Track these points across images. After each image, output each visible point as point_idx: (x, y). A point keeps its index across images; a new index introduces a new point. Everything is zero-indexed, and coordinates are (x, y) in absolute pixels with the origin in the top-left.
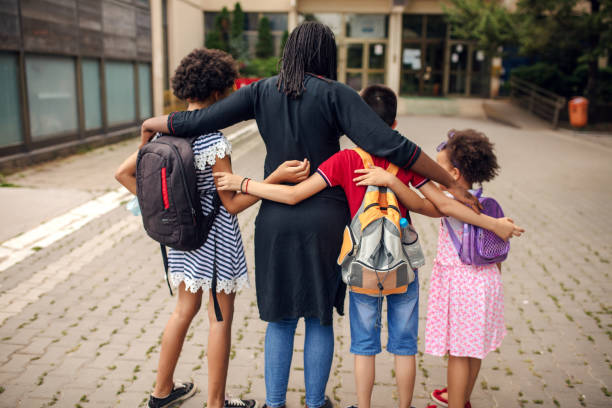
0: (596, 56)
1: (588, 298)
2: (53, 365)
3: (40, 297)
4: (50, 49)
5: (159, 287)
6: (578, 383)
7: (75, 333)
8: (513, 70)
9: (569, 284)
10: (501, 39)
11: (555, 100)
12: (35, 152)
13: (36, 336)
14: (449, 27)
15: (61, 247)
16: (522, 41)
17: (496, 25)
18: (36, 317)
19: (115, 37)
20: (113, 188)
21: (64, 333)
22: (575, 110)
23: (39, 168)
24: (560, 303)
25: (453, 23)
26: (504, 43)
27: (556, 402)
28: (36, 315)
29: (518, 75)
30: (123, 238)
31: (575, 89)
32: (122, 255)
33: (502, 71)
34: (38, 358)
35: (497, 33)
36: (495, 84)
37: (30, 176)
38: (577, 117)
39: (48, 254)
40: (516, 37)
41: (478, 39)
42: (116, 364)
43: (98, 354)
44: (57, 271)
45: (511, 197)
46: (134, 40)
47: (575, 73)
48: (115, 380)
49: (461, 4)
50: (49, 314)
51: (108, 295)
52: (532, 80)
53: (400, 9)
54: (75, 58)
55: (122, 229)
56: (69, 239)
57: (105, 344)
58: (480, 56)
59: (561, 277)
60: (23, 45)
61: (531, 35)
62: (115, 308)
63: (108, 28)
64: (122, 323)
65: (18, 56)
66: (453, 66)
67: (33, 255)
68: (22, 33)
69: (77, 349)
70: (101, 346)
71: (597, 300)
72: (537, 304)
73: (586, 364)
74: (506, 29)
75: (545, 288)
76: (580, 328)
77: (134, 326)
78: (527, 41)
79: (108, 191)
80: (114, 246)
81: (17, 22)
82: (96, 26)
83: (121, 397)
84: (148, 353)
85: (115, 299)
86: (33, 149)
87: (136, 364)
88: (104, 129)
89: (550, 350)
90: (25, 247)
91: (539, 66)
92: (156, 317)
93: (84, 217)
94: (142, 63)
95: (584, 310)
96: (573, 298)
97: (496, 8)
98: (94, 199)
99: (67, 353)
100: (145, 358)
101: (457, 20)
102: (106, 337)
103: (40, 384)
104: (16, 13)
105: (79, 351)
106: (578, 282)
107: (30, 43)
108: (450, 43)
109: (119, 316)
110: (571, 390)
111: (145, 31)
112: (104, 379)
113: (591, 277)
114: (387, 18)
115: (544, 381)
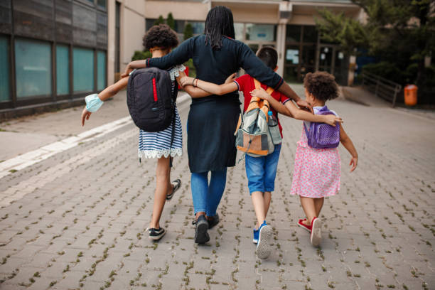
0: (424, 56)
1: (425, 216)
2: (15, 250)
3: (11, 203)
4: (33, 35)
5: (102, 199)
6: (421, 274)
7: (35, 229)
8: (364, 66)
9: (410, 206)
10: (356, 43)
11: (394, 86)
12: (18, 108)
13: (4, 230)
14: (320, 33)
15: (31, 170)
16: (371, 44)
17: (353, 33)
18: (6, 216)
19: (81, 30)
20: (74, 134)
21: (27, 228)
22: (408, 94)
23: (21, 119)
24: (404, 219)
25: (322, 30)
26: (358, 46)
27: (405, 287)
28: (7, 215)
29: (367, 69)
30: (78, 167)
31: (408, 80)
32: (76, 177)
33: (357, 67)
34: (4, 245)
35: (353, 38)
36: (351, 76)
37: (14, 125)
38: (410, 98)
39: (21, 175)
40: (367, 42)
41: (339, 43)
42: (65, 250)
43: (51, 244)
44: (27, 186)
45: (364, 148)
46: (95, 33)
47: (408, 68)
48: (62, 263)
49: (328, 18)
50: (17, 215)
51: (63, 203)
52: (378, 73)
53: (285, 21)
54: (51, 43)
55: (78, 160)
56: (37, 165)
57: (57, 237)
58: (341, 56)
59: (404, 201)
60: (13, 31)
61: (378, 40)
62: (68, 212)
63: (76, 23)
64: (73, 223)
65: (10, 38)
66: (322, 62)
67: (9, 175)
68: (13, 22)
69: (35, 240)
70: (54, 238)
71: (432, 217)
72: (387, 218)
73: (426, 261)
74: (360, 36)
75: (392, 208)
76: (420, 235)
77: (81, 225)
78: (375, 44)
79: (70, 135)
80: (71, 171)
81: (10, 14)
82: (68, 22)
83: (66, 274)
84: (90, 244)
85: (68, 206)
86: (17, 106)
87: (81, 251)
88: (71, 95)
89: (398, 251)
90: (5, 170)
91: (382, 64)
92: (98, 219)
93: (51, 152)
94: (100, 50)
95: (422, 223)
96: (413, 215)
97: (353, 20)
98: (59, 140)
99: (28, 242)
100: (88, 247)
101: (325, 28)
102: (58, 232)
103: (4, 263)
104: (10, 7)
105: (37, 241)
106: (417, 205)
107: (19, 30)
108: (319, 46)
109: (70, 218)
110: (416, 279)
111: (103, 28)
112: (54, 261)
113: (426, 202)
114: (276, 27)
115: (395, 272)
